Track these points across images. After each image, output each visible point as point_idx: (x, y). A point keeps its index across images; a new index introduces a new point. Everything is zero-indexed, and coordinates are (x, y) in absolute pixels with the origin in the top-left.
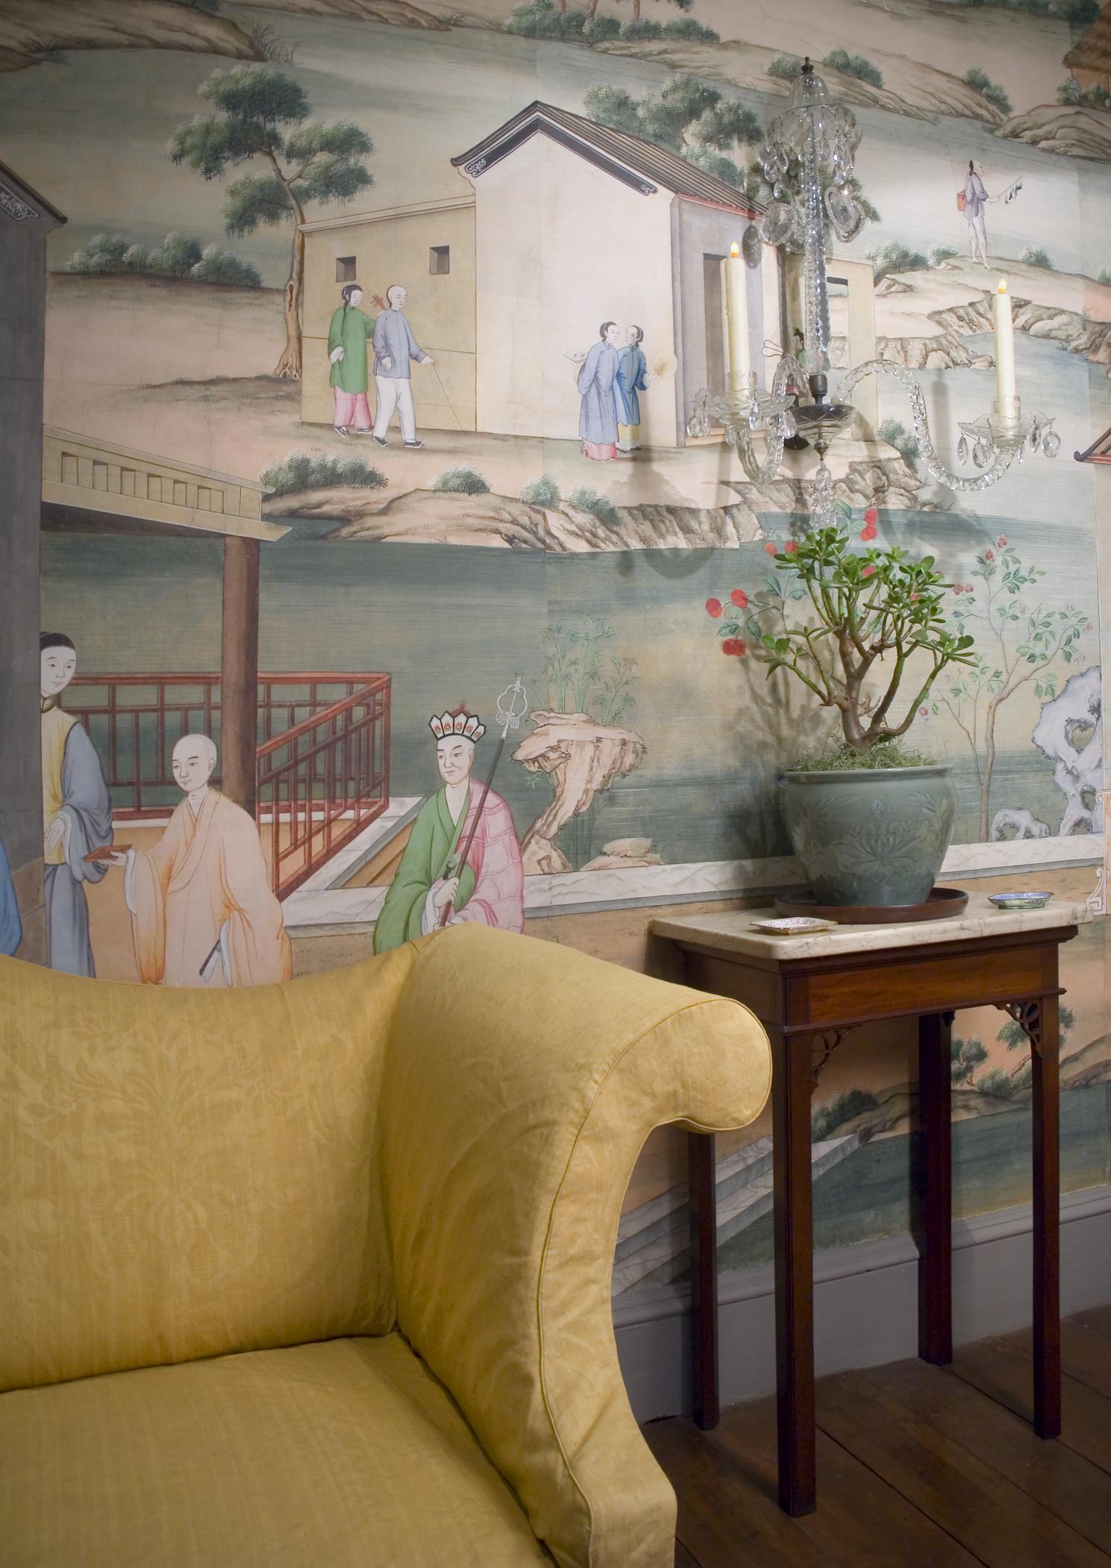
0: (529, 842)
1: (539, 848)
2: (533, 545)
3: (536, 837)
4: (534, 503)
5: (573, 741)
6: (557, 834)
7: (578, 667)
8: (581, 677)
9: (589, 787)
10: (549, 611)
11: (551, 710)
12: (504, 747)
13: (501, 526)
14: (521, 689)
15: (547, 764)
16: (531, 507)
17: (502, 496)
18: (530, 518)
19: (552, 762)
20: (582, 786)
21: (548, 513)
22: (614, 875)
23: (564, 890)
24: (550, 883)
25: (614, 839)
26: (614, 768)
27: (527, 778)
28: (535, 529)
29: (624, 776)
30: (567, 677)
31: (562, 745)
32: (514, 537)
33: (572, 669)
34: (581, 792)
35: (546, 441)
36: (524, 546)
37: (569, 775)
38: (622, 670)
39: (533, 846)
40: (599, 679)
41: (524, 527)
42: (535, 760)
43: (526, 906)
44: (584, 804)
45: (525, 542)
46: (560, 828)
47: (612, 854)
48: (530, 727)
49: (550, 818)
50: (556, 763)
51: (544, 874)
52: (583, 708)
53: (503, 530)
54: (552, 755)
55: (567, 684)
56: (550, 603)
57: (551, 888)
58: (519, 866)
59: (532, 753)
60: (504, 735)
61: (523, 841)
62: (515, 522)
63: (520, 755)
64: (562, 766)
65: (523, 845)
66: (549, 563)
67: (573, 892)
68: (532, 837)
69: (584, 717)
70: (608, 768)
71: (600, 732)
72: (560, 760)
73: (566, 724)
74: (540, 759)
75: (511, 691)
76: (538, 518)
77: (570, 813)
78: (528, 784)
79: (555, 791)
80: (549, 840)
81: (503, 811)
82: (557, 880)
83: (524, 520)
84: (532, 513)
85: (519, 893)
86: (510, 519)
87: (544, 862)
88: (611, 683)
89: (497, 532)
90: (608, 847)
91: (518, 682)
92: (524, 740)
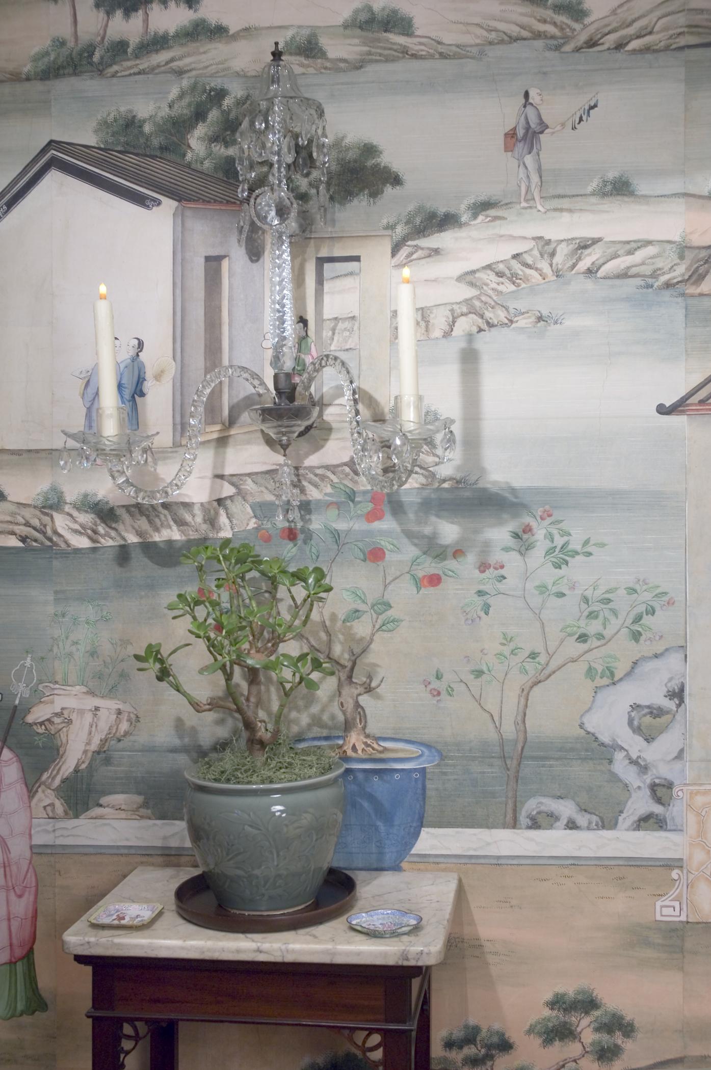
0: (37, 791)
1: (45, 797)
2: (42, 543)
3: (43, 787)
4: (44, 507)
5: (74, 709)
6: (60, 785)
7: (79, 647)
8: (82, 655)
9: (88, 748)
10: (55, 599)
11: (56, 683)
12: (17, 713)
13: (18, 529)
14: (31, 665)
15: (52, 728)
16: (41, 511)
17: (17, 503)
18: (40, 520)
19: (56, 726)
20: (82, 747)
21: (55, 514)
22: (109, 824)
23: (65, 833)
24: (54, 826)
25: (110, 793)
26: (110, 734)
27: (36, 738)
28: (43, 529)
29: (119, 740)
30: (70, 655)
31: (66, 713)
32: (27, 537)
33: (74, 648)
34: (81, 753)
35: (54, 453)
36: (35, 544)
37: (72, 737)
38: (118, 649)
39: (40, 794)
40: (98, 657)
41: (35, 528)
42: (42, 724)
43: (33, 843)
44: (83, 762)
45: (36, 541)
46: (64, 781)
47: (108, 806)
48: (37, 697)
49: (55, 772)
50: (60, 727)
51: (49, 818)
52: (83, 681)
53: (18, 532)
54: (57, 720)
55: (69, 662)
56: (56, 592)
57: (54, 831)
58: (29, 810)
59: (39, 718)
60: (17, 702)
61: (32, 790)
62: (27, 524)
63: (30, 719)
64: (65, 729)
65: (31, 792)
66: (56, 558)
67: (73, 836)
68: (39, 786)
69: (84, 689)
70: (105, 733)
71: (98, 702)
72: (63, 725)
73: (69, 695)
74: (46, 723)
75: (23, 666)
76: (46, 519)
77: (71, 770)
78: (36, 742)
79: (58, 750)
80: (53, 790)
81: (15, 764)
82: (60, 824)
83: (36, 522)
84: (42, 516)
85: (28, 831)
86: (24, 522)
87: (49, 809)
88: (108, 660)
89: (13, 533)
90: (104, 800)
91: (29, 659)
92: (33, 706)
